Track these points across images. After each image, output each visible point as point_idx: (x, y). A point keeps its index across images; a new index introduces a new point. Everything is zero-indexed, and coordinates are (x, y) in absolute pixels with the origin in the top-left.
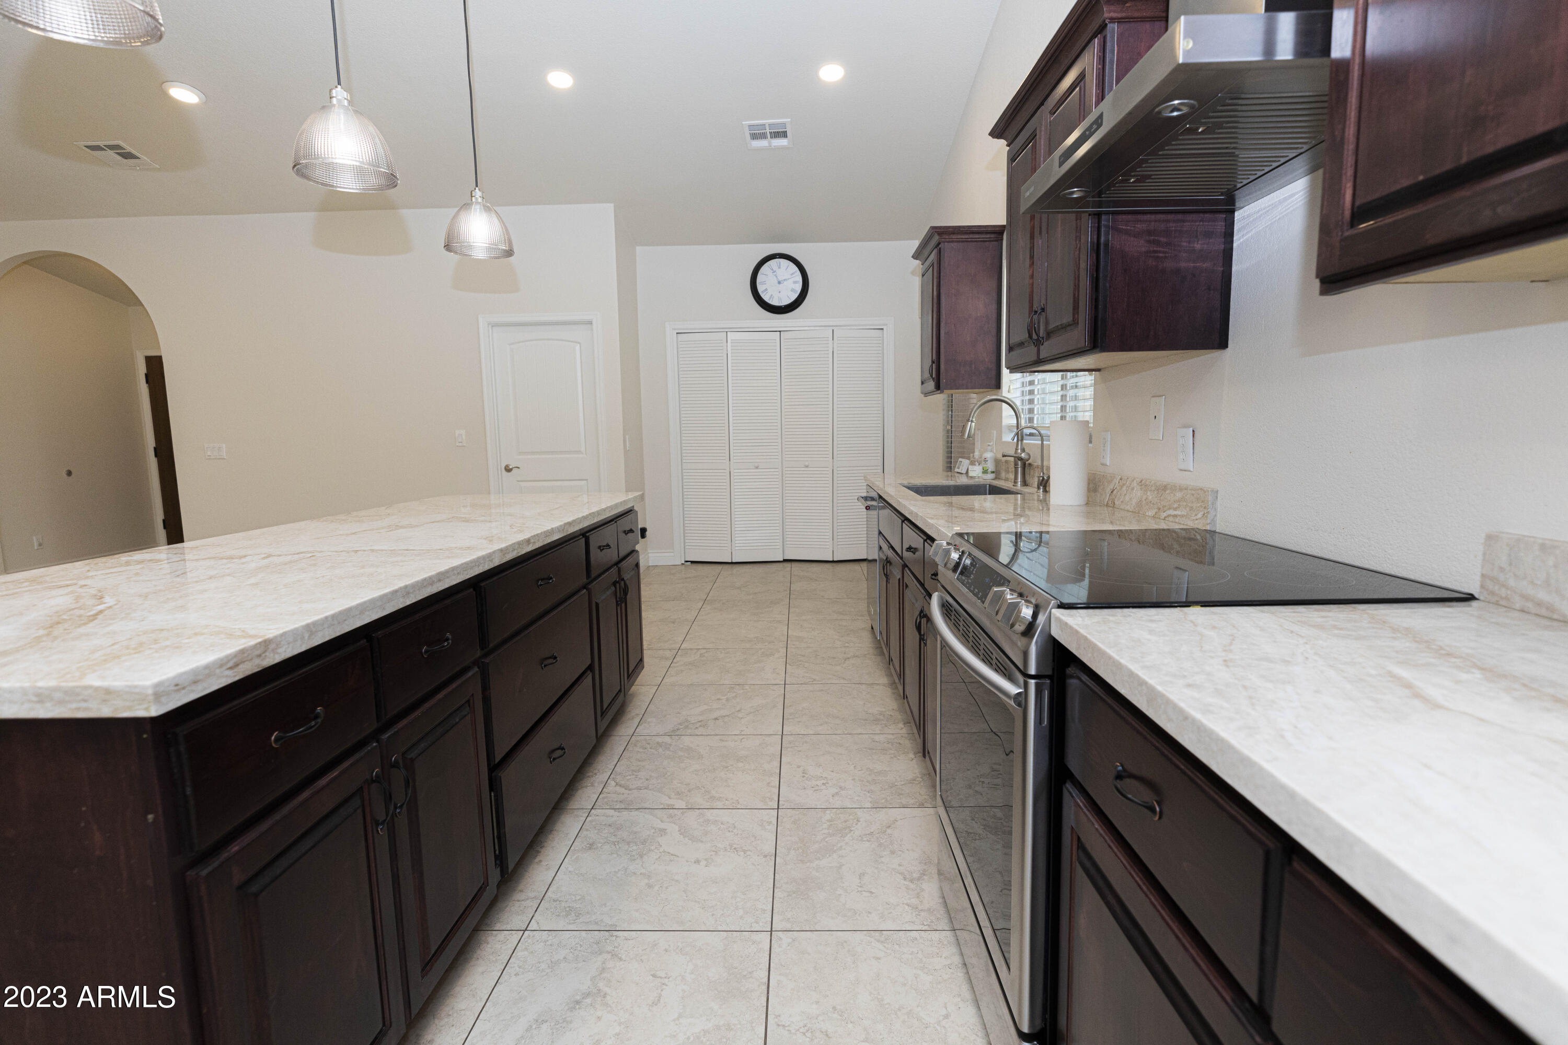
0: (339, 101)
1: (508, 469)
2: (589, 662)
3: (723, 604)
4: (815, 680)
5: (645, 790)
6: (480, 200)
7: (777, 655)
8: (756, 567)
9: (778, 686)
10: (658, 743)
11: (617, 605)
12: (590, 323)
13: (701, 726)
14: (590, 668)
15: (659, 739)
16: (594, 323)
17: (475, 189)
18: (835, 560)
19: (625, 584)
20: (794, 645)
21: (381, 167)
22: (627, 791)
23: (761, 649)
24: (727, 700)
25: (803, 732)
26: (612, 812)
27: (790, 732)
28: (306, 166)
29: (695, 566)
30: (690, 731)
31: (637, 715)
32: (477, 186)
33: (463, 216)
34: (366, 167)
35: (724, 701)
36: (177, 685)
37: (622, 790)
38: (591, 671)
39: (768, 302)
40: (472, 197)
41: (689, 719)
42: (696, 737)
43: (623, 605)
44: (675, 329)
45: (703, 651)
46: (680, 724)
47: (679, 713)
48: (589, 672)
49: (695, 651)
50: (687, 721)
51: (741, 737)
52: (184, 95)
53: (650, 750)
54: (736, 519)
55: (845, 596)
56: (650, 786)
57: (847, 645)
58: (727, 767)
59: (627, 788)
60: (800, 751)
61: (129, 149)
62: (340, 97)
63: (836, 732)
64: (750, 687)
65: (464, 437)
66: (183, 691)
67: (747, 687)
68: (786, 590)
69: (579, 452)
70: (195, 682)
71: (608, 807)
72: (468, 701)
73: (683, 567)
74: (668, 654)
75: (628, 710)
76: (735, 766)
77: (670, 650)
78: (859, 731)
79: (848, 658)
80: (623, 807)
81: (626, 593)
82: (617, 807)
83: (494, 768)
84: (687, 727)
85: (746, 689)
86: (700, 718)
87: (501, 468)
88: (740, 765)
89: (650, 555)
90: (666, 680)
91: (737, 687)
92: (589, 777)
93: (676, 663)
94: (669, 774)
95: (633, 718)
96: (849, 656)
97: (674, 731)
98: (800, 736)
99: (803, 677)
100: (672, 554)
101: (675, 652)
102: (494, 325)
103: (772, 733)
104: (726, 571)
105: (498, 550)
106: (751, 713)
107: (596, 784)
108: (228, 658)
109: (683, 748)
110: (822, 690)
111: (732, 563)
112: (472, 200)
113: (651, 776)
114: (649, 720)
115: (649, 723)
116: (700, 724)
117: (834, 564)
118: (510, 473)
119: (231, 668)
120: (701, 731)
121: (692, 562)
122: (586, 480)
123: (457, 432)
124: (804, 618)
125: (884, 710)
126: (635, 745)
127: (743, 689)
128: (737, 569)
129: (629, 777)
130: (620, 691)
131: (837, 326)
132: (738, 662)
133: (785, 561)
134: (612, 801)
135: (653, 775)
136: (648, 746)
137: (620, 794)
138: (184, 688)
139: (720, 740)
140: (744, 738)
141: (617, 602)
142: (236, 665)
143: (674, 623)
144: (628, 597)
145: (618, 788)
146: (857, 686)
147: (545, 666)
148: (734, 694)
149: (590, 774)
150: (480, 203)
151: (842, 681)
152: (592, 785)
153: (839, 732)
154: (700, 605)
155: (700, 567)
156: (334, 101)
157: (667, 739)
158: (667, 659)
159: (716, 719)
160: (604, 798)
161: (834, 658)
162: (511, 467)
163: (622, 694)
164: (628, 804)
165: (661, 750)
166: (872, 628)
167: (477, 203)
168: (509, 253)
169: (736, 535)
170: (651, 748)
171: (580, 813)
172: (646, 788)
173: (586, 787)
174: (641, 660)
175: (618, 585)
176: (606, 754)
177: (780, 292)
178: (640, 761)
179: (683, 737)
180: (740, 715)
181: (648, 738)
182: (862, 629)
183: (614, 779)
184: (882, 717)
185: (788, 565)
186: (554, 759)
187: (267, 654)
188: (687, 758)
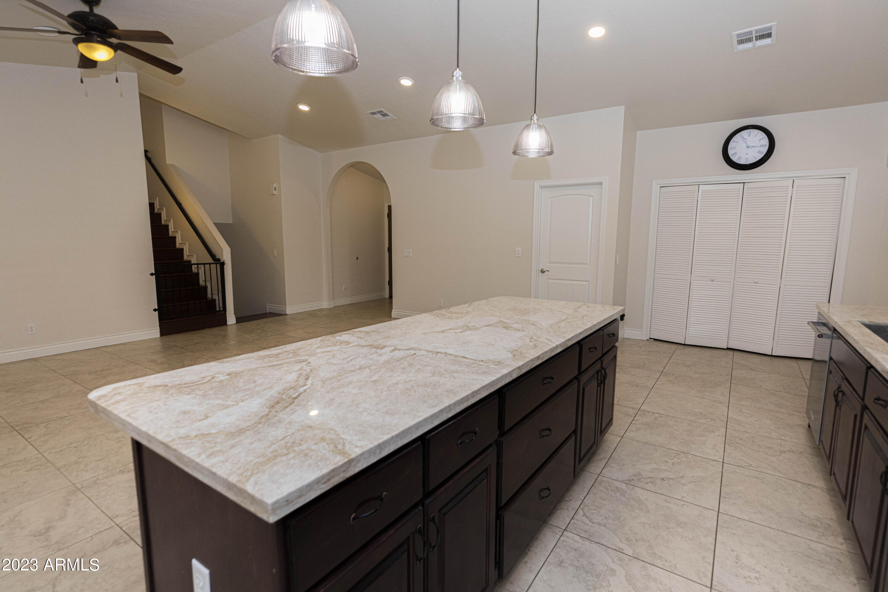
0: (457, 78)
1: (543, 272)
2: (574, 428)
3: (676, 377)
4: (751, 465)
5: (603, 527)
6: (536, 121)
7: (717, 433)
8: (704, 351)
9: (717, 462)
10: (617, 487)
11: (598, 386)
12: (601, 184)
13: (650, 482)
14: (575, 432)
15: (617, 484)
16: (603, 184)
17: (534, 115)
18: (773, 354)
19: (605, 372)
20: (733, 427)
21: (475, 115)
22: (590, 524)
23: (704, 424)
24: (673, 464)
25: (737, 516)
26: (577, 538)
27: (726, 511)
28: (437, 119)
29: (656, 343)
30: (641, 484)
31: (605, 458)
32: (535, 113)
33: (525, 133)
34: (467, 116)
35: (670, 464)
36: (287, 501)
37: (587, 521)
38: (575, 434)
39: (736, 162)
40: (531, 120)
41: (641, 473)
42: (646, 491)
43: (602, 386)
44: (658, 184)
45: (657, 415)
46: (635, 475)
47: (634, 465)
48: (573, 434)
49: (651, 414)
50: (640, 474)
51: (683, 503)
52: (406, 82)
53: (610, 492)
54: (691, 315)
55: (782, 390)
56: (607, 525)
57: (783, 438)
58: (668, 528)
59: (591, 520)
60: (734, 534)
61: (385, 112)
62: (457, 76)
63: (771, 526)
64: (692, 457)
65: (520, 251)
66: (291, 504)
67: (690, 456)
68: (727, 375)
69: (586, 264)
70: (300, 497)
71: (576, 533)
72: (487, 469)
73: (647, 342)
74: (631, 412)
75: (598, 452)
76: (675, 529)
77: (633, 408)
78: (794, 532)
79: (784, 452)
80: (586, 537)
81: (605, 378)
82: (582, 535)
83: (500, 509)
84: (639, 480)
85: (689, 458)
86: (651, 475)
87: (539, 271)
88: (680, 530)
89: (626, 331)
90: (627, 434)
91: (682, 454)
92: (566, 501)
93: (636, 421)
94: (622, 518)
95: (601, 460)
96: (785, 449)
97: (629, 480)
98: (735, 518)
99: (740, 460)
100: (641, 333)
101: (636, 411)
102: (543, 187)
103: (710, 507)
104: (680, 350)
105: (517, 368)
106: (692, 482)
107: (570, 509)
108: (323, 477)
109: (634, 498)
110: (757, 478)
111: (685, 345)
112: (531, 122)
113: (609, 516)
114: (613, 465)
115: (612, 467)
116: (650, 480)
117: (771, 358)
118: (543, 274)
119: (325, 483)
120: (650, 486)
121: (655, 339)
122: (588, 281)
123: (517, 249)
124: (743, 403)
125: (821, 516)
126: (601, 484)
127: (686, 458)
128: (688, 349)
129: (593, 511)
130: (594, 443)
131: (797, 177)
132: (684, 431)
133: (728, 349)
134: (580, 528)
135: (611, 515)
136: (610, 488)
137: (585, 524)
138: (292, 502)
139: (665, 500)
140: (684, 505)
141: (598, 384)
142: (329, 480)
143: (637, 386)
144: (606, 381)
145: (584, 518)
146: (793, 482)
147: (542, 437)
148: (679, 460)
149: (567, 499)
150: (535, 123)
151: (778, 474)
152: (568, 509)
153: (774, 526)
154: (658, 374)
155: (660, 344)
156: (455, 78)
157: (623, 486)
158: (629, 415)
159: (663, 479)
160: (574, 523)
161: (770, 448)
162: (544, 270)
163: (595, 445)
164: (590, 536)
165: (618, 494)
166: (809, 426)
167: (534, 123)
168: (550, 153)
169: (690, 326)
170: (611, 490)
171: (557, 530)
172: (604, 526)
173: (563, 509)
174: (611, 420)
175: (600, 373)
176: (579, 486)
177: (747, 154)
178: (602, 499)
179: (636, 488)
180: (683, 482)
181: (610, 480)
182: (799, 425)
183: (582, 509)
184: (819, 524)
185: (731, 353)
186: (543, 498)
187: (350, 469)
188: (637, 508)
